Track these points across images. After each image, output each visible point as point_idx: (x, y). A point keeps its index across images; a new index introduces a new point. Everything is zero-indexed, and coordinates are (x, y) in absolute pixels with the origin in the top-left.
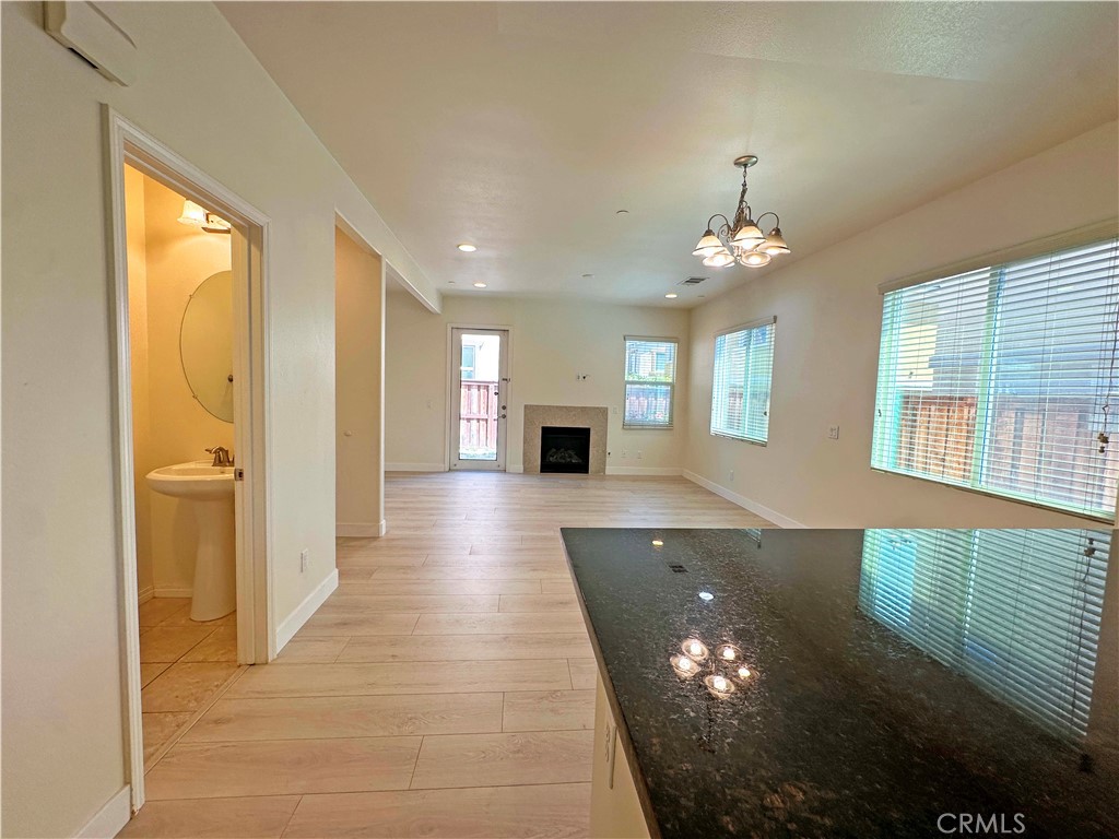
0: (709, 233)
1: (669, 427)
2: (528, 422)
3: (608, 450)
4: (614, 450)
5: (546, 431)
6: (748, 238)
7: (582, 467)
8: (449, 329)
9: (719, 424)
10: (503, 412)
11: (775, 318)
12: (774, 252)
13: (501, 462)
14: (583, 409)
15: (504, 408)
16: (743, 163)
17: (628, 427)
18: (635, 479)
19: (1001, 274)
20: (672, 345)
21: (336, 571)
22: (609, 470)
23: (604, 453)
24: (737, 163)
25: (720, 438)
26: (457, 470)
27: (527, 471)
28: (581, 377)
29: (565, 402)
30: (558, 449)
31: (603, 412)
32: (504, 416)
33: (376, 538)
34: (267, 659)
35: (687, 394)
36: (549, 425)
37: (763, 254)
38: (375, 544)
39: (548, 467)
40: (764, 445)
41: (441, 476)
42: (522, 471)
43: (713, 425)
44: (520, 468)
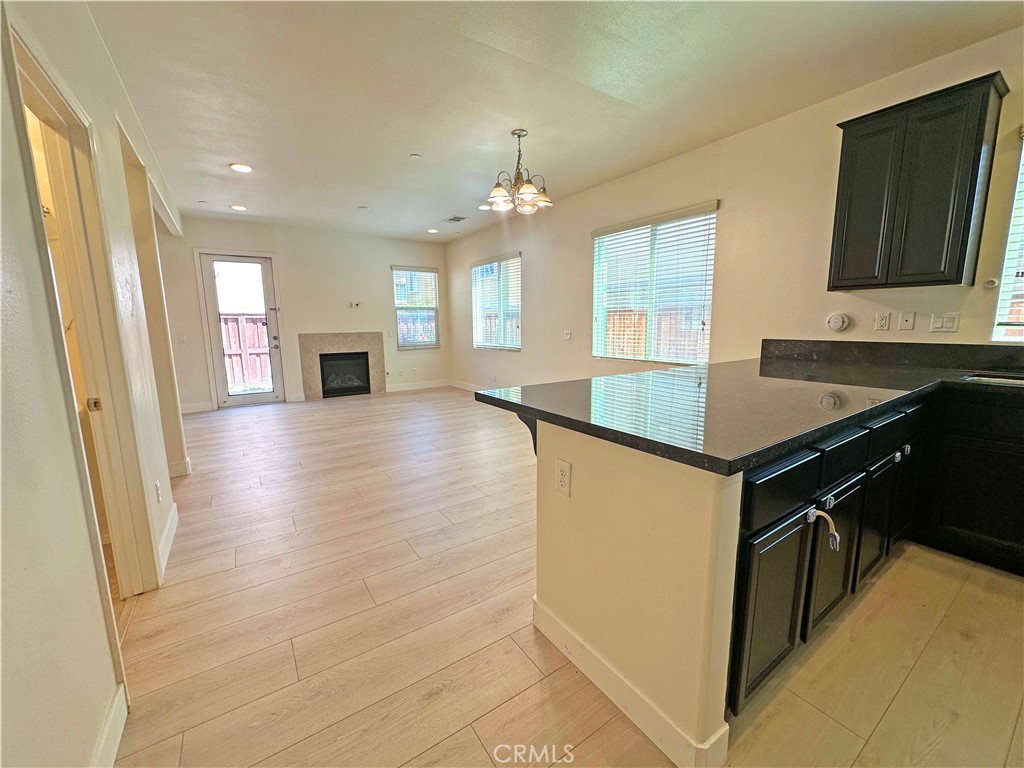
0: (498, 185)
1: (437, 346)
2: (304, 350)
3: (386, 371)
4: (392, 370)
5: (325, 358)
6: (528, 192)
7: (364, 389)
8: (196, 255)
9: (479, 339)
10: (275, 343)
11: (520, 253)
12: (542, 204)
13: (279, 392)
14: (360, 335)
15: (275, 338)
16: (519, 134)
17: (401, 348)
18: (414, 392)
19: (656, 230)
20: (433, 274)
21: (175, 505)
22: (389, 388)
23: (383, 374)
24: (513, 133)
25: (482, 350)
26: (229, 407)
27: (308, 398)
28: (354, 305)
29: (342, 328)
30: (337, 375)
31: (379, 336)
32: (277, 347)
33: (186, 476)
34: (158, 586)
35: (449, 317)
36: (327, 352)
37: (534, 205)
38: (187, 481)
39: (329, 393)
40: (519, 350)
41: (210, 414)
42: (303, 398)
43: (475, 340)
44: (302, 396)
